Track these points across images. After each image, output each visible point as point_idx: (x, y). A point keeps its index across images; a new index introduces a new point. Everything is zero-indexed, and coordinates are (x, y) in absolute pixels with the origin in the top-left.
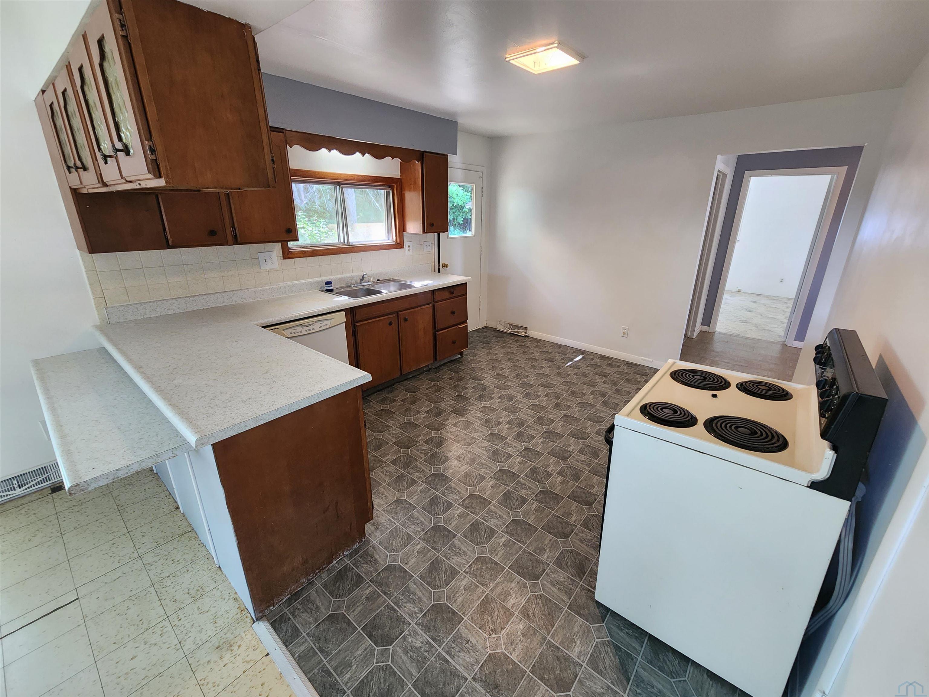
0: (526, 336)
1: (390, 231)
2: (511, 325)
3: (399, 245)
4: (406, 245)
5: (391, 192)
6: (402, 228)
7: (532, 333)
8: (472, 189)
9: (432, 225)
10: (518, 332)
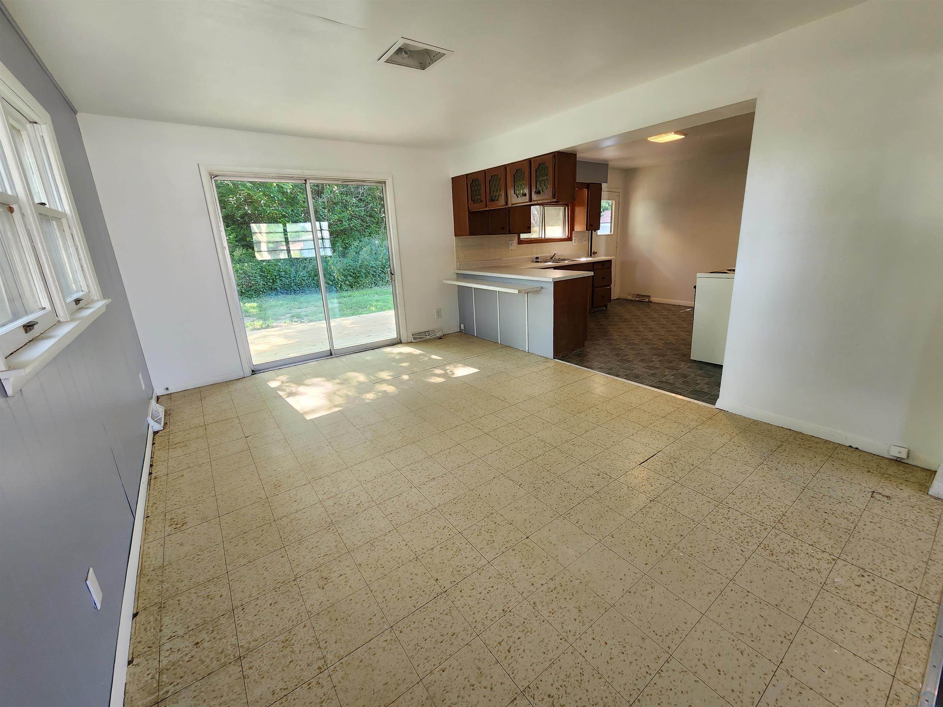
0: (649, 302)
1: (564, 230)
2: (637, 295)
3: (569, 239)
4: (573, 239)
5: (567, 208)
6: (572, 229)
7: (653, 299)
8: (612, 204)
9: (592, 225)
10: (643, 299)
